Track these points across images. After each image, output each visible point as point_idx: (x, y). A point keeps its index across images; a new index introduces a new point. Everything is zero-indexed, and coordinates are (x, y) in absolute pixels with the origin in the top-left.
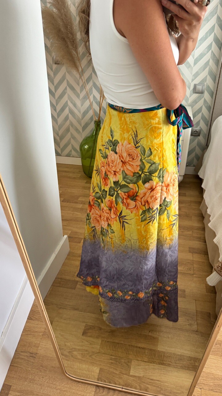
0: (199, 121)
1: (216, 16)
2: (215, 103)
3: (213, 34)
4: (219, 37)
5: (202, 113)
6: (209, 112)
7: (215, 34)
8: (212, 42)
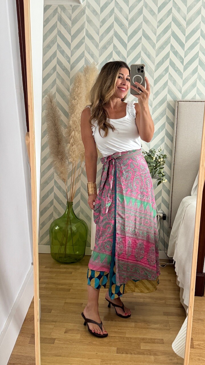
0: (160, 205)
1: (165, 117)
2: (173, 186)
3: (165, 129)
4: (170, 133)
5: (162, 197)
6: (169, 195)
7: (166, 129)
8: (164, 137)
